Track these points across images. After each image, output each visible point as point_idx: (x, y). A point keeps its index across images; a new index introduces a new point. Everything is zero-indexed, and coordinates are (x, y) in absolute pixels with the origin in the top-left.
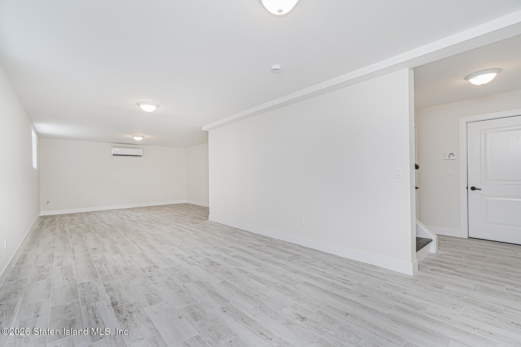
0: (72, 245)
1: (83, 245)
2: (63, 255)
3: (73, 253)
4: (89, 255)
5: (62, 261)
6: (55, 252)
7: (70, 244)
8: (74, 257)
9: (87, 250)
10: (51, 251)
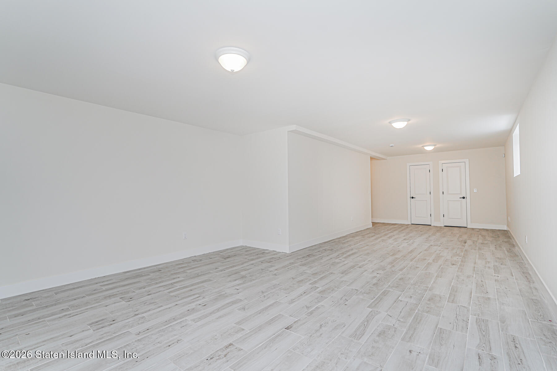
0: (473, 276)
1: (461, 272)
2: (485, 269)
3: (475, 267)
4: (462, 261)
5: (486, 264)
6: (494, 275)
7: (475, 278)
8: (475, 263)
9: (461, 265)
10: (498, 276)
